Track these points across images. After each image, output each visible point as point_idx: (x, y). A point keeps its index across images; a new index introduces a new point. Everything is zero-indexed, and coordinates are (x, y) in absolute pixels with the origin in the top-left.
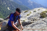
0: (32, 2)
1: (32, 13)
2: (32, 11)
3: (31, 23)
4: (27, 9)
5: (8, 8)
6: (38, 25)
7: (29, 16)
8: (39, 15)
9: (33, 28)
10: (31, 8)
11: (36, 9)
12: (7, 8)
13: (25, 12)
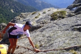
0: (40, 2)
1: (41, 15)
2: (41, 13)
3: (40, 27)
4: (35, 10)
5: (12, 11)
6: (49, 29)
7: (38, 19)
8: (50, 17)
9: (43, 33)
10: (40, 9)
11: (46, 10)
12: (10, 10)
13: (33, 14)
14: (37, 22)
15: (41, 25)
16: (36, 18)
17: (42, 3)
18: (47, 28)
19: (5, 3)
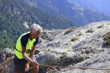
0: (82, 9)
1: (83, 35)
2: (83, 31)
3: (81, 60)
4: (71, 25)
5: (26, 25)
6: (100, 65)
7: (77, 43)
8: (101, 40)
10: (81, 23)
11: (94, 26)
12: (22, 23)
13: (67, 33)
14: (76, 48)
15: (82, 56)
16: (72, 40)
17: (87, 12)
18: (95, 62)
19: (12, 9)
